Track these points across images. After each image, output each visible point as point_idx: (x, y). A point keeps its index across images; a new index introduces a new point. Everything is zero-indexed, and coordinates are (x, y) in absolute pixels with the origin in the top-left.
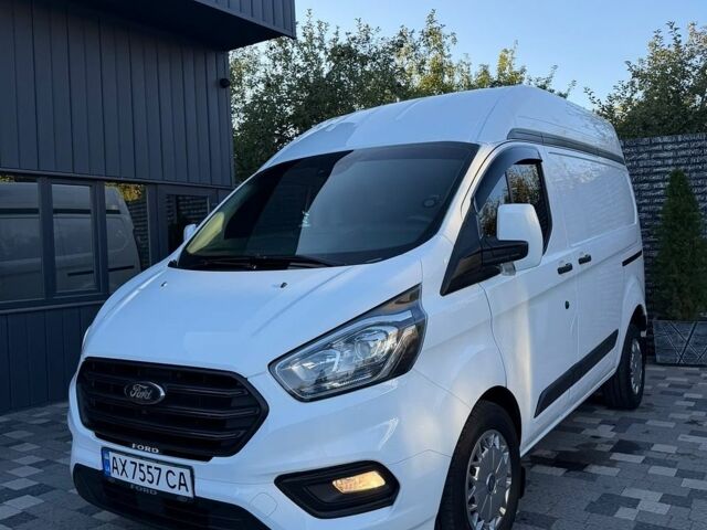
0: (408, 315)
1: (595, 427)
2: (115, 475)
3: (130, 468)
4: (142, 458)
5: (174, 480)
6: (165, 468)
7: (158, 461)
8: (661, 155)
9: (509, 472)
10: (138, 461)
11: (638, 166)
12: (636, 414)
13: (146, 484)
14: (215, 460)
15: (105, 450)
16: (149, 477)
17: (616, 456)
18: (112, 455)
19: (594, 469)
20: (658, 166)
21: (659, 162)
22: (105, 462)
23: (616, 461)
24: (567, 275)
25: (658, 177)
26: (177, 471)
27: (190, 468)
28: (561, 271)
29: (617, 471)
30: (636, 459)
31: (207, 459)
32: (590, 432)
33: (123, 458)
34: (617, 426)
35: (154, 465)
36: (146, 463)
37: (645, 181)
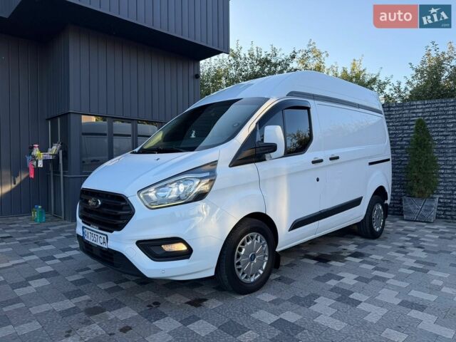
0: (208, 174)
1: (348, 245)
2: (86, 238)
3: (89, 234)
4: (93, 231)
5: (102, 241)
6: (99, 235)
7: (97, 232)
8: (416, 111)
9: (267, 254)
11: (402, 117)
12: (375, 241)
13: (94, 242)
14: (115, 232)
15: (83, 227)
16: (95, 239)
17: (349, 258)
18: (85, 229)
19: (333, 263)
20: (413, 117)
21: (414, 115)
22: (83, 233)
23: (346, 260)
24: (319, 165)
25: (413, 123)
26: (103, 236)
27: (106, 235)
28: (314, 162)
29: (343, 264)
30: (358, 260)
31: (111, 232)
32: (343, 247)
33: (88, 231)
34: (359, 246)
35: (96, 234)
36: (94, 233)
37: (406, 125)
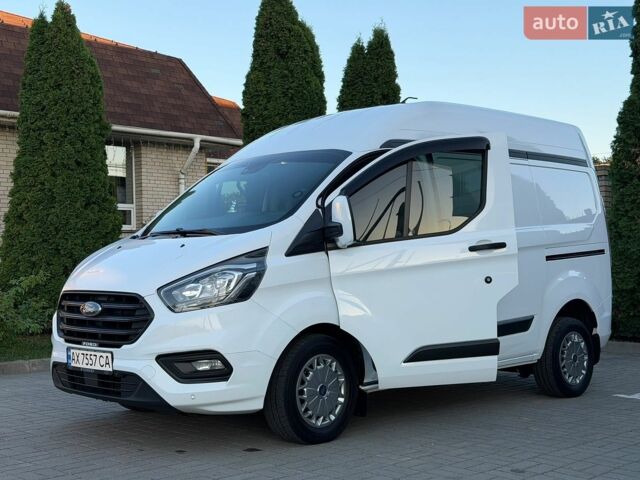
0: (254, 266)
2: (73, 364)
3: (81, 357)
4: (87, 350)
5: (103, 362)
7: (95, 351)
10: (85, 352)
13: (89, 367)
14: (124, 347)
15: (68, 349)
16: (90, 362)
18: (72, 351)
22: (68, 357)
26: (104, 355)
27: (111, 353)
31: (119, 346)
33: (78, 351)
35: (93, 353)
36: (89, 353)
